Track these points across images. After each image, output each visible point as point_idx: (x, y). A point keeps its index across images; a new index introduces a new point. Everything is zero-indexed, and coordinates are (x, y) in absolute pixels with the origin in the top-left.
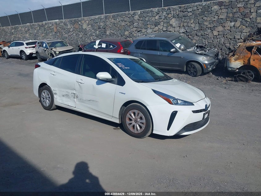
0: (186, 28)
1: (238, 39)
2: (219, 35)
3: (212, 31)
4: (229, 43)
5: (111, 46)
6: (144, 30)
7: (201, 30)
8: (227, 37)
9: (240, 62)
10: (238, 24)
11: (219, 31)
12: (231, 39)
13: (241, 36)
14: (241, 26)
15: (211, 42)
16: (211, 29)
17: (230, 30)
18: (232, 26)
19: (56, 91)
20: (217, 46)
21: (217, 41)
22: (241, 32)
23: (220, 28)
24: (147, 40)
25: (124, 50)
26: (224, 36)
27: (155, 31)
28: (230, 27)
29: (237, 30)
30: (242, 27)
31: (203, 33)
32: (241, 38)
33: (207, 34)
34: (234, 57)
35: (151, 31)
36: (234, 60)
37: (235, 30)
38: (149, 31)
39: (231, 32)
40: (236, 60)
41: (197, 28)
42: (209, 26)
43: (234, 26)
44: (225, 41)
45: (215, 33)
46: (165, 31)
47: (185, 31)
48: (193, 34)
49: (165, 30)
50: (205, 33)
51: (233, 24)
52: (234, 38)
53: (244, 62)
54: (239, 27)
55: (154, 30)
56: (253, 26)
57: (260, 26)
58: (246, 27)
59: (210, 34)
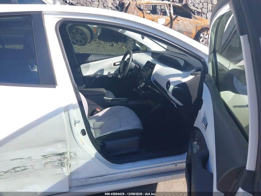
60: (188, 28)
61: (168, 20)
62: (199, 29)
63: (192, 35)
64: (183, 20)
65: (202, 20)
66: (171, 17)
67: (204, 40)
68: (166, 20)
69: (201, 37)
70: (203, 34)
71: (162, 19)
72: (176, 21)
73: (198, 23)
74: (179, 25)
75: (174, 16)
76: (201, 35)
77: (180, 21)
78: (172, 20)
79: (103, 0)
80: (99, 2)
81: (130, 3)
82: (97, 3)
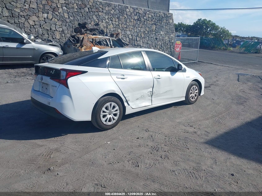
1: (54, 31)
2: (35, 25)
3: (27, 19)
4: (47, 33)
7: (13, 17)
8: (44, 28)
10: (50, 16)
11: (34, 21)
12: (48, 30)
13: (55, 28)
15: (29, 31)
16: (25, 17)
18: (46, 17)
21: (35, 31)
22: (56, 25)
23: (35, 18)
28: (44, 18)
29: (51, 22)
31: (16, 21)
32: (56, 30)
33: (22, 22)
37: (49, 22)
39: (46, 23)
41: (7, 14)
42: (22, 14)
44: (43, 31)
45: (32, 23)
50: (19, 21)
51: (45, 15)
52: (51, 30)
56: (63, 20)
57: (68, 21)
58: (58, 20)
59: (26, 23)
79: (52, 33)
80: (48, 34)
81: (83, 38)
82: (47, 35)
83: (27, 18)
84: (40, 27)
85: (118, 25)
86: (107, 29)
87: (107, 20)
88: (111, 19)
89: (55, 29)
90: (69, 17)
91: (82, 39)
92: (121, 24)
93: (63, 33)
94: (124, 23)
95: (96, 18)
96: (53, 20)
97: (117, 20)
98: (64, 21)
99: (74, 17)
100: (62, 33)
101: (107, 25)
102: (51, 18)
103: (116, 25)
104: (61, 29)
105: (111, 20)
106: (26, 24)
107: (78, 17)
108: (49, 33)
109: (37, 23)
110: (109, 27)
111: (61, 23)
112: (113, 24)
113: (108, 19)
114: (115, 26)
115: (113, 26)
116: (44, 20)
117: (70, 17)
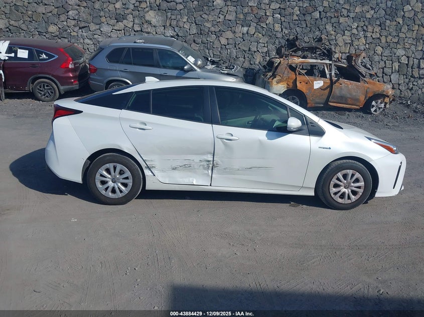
0: (176, 29)
1: (255, 52)
2: (228, 44)
3: (218, 37)
4: (243, 56)
5: (44, 56)
6: (93, 27)
7: (201, 34)
8: (239, 48)
9: (283, 86)
10: (252, 30)
11: (228, 39)
12: (245, 51)
13: (257, 48)
14: (256, 34)
15: (219, 53)
16: (217, 33)
17: (243, 38)
18: (245, 32)
19: (152, 161)
20: (228, 61)
21: (226, 53)
22: (258, 42)
23: (229, 34)
24: (132, 48)
25: (75, 64)
26: (235, 46)
27: (119, 30)
28: (243, 34)
29: (252, 39)
30: (258, 35)
31: (204, 39)
32: (258, 51)
33: (212, 41)
34: (275, 79)
35: (110, 30)
36: (275, 83)
37: (249, 38)
38: (106, 29)
39: (244, 40)
40: (278, 83)
41: (195, 31)
42: (213, 29)
43: (247, 33)
44: (238, 53)
45: (224, 41)
46: (137, 31)
47: (175, 34)
48: (190, 40)
49: (139, 29)
50: (208, 39)
51: (245, 29)
52: (249, 51)
53: (288, 85)
54: (253, 35)
55: (116, 28)
56: (271, 35)
57: (279, 35)
58: (263, 36)
59: (216, 42)
60: (354, 94)
61: (327, 83)
62: (370, 95)
63: (360, 102)
64: (347, 84)
65: (374, 84)
66: (331, 79)
67: (378, 109)
68: (324, 82)
69: (373, 106)
70: (376, 103)
71: (319, 82)
72: (337, 84)
73: (368, 88)
74: (341, 89)
75: (334, 79)
76: (374, 103)
77: (343, 85)
78: (332, 83)
79: (250, 56)
80: (244, 58)
81: (280, 63)
82: (242, 59)
83: (219, 34)
84: (235, 47)
85: (379, 38)
86: (352, 47)
87: (355, 31)
88: (365, 28)
89: (256, 50)
90: (282, 29)
91: (277, 64)
92: (386, 37)
93: (268, 55)
94: (394, 34)
95: (331, 29)
96: (255, 36)
97: (377, 29)
98: (273, 36)
99: (291, 29)
100: (266, 56)
101: (354, 39)
102: (252, 33)
103: (373, 39)
104: (265, 50)
105: (364, 30)
106: (217, 44)
107: (297, 29)
108: (246, 56)
109: (231, 41)
110: (356, 43)
111: (267, 39)
112: (366, 37)
113: (357, 29)
114: (370, 40)
115: (366, 41)
116: (241, 36)
117: (284, 30)
